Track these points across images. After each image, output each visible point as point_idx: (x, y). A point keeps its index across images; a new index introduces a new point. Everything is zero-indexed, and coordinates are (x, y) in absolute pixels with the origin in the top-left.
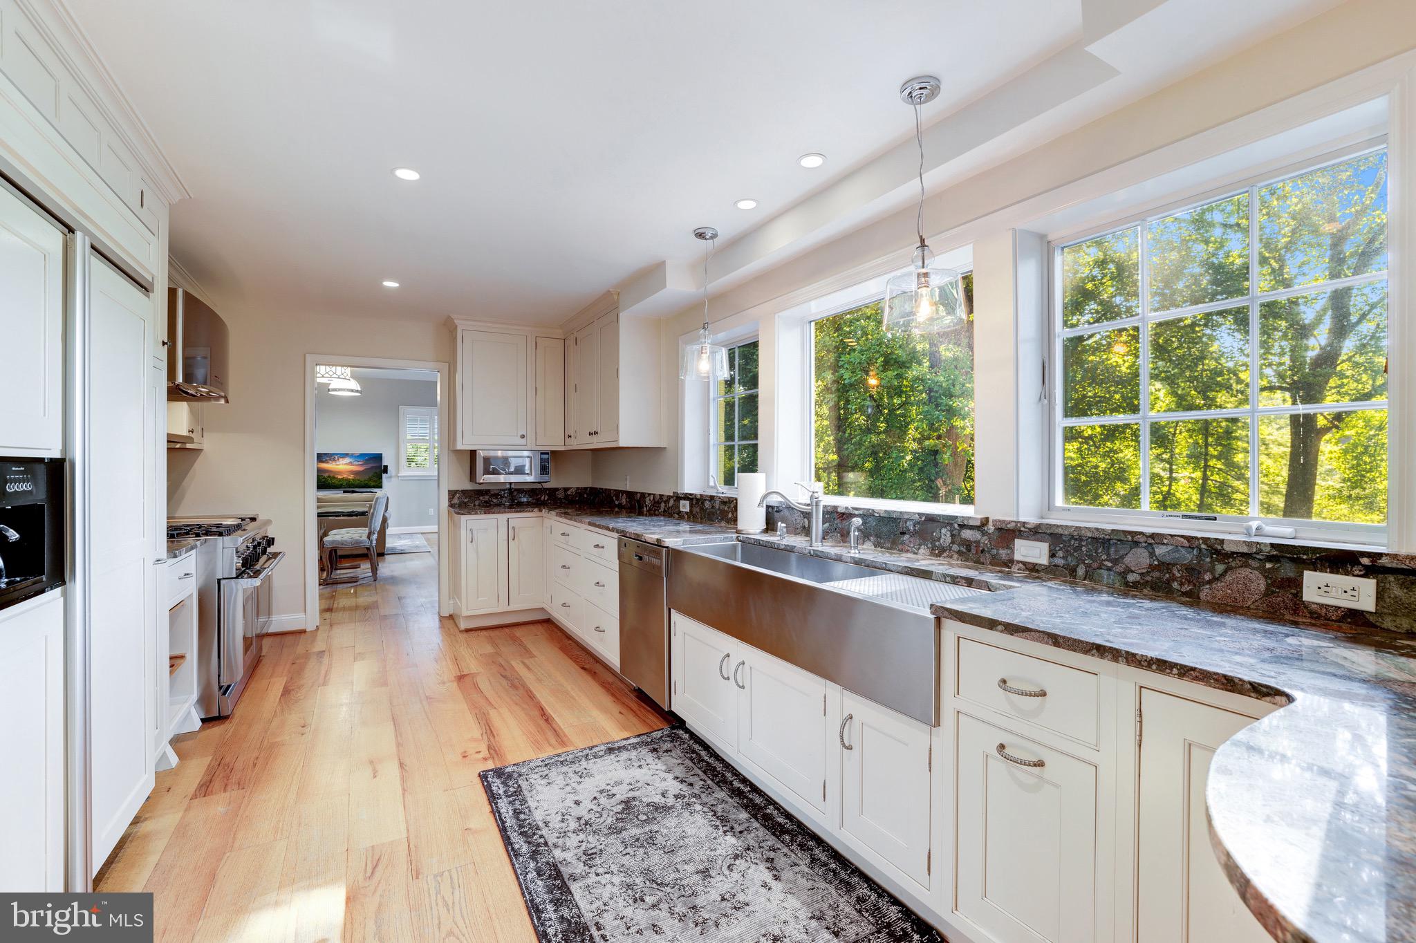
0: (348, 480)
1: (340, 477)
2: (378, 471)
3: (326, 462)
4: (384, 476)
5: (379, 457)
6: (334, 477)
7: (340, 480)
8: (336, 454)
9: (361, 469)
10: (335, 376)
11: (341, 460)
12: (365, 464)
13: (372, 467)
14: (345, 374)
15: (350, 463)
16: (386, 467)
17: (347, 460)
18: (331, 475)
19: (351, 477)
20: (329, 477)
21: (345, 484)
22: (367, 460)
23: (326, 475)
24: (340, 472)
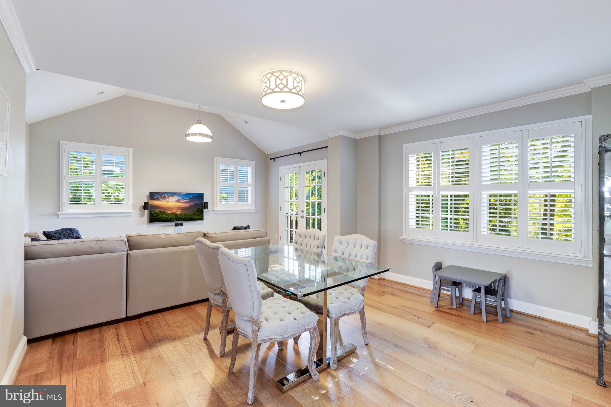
0: (176, 215)
1: (170, 212)
2: (200, 207)
3: (158, 199)
4: (204, 210)
5: (200, 196)
6: (164, 213)
7: (170, 214)
8: (167, 193)
9: (187, 205)
10: (286, 89)
11: (170, 198)
12: (190, 201)
13: (196, 205)
14: (298, 89)
15: (178, 201)
16: (207, 204)
17: (176, 198)
18: (162, 211)
19: (179, 212)
20: (160, 212)
21: (174, 218)
22: (192, 198)
23: (157, 211)
24: (169, 208)
